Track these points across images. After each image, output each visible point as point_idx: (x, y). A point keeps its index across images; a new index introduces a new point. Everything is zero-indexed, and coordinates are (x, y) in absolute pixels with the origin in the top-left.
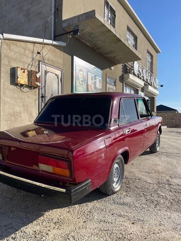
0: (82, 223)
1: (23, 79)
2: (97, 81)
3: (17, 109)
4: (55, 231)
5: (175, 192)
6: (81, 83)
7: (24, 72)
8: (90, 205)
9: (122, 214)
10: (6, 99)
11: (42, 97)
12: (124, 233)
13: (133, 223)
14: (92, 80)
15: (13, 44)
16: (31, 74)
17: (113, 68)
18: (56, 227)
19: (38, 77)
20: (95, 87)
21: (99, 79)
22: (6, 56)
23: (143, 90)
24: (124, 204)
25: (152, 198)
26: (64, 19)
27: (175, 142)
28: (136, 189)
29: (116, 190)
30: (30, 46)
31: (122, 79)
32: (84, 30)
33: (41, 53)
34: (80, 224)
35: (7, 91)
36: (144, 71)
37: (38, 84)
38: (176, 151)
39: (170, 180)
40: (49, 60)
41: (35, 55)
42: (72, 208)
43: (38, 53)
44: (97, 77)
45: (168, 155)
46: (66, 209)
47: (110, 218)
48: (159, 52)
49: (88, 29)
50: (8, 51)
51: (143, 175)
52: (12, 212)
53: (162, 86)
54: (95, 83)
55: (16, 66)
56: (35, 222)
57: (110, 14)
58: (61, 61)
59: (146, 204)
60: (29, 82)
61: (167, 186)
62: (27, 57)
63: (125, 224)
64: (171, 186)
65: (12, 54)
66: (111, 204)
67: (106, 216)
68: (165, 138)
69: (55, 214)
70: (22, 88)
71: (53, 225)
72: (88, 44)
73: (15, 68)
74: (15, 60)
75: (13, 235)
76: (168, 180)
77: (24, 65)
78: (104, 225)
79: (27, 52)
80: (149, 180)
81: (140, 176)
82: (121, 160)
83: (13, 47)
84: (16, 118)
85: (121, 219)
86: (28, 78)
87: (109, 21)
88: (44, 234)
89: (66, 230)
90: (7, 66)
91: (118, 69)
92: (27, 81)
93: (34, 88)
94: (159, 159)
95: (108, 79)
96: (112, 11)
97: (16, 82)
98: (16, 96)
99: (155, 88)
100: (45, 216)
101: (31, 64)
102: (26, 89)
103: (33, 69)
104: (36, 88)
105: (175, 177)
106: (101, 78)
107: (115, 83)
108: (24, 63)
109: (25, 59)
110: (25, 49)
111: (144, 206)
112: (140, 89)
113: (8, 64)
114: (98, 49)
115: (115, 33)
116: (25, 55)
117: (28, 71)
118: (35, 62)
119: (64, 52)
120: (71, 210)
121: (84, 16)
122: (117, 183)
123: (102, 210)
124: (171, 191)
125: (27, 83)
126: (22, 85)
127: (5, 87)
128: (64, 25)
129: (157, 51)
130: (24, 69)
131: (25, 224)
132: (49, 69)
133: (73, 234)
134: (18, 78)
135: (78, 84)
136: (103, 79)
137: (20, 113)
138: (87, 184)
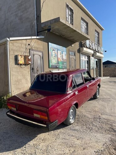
0: (54, 140)
1: (21, 61)
2: (64, 55)
3: (19, 78)
4: (42, 144)
5: (102, 123)
6: (54, 58)
7: (22, 57)
8: (59, 131)
9: (73, 135)
10: (13, 73)
11: (32, 69)
12: (73, 144)
13: (78, 139)
14: (60, 55)
15: (15, 42)
16: (26, 58)
17: (73, 45)
18: (43, 142)
19: (29, 58)
20: (63, 59)
21: (64, 53)
22: (12, 50)
23: (93, 56)
24: (75, 130)
25: (90, 126)
26: (42, 22)
27: (110, 91)
28: (82, 121)
29: (72, 123)
30: (24, 41)
31: (79, 51)
32: (54, 27)
33: (30, 44)
34: (53, 140)
35: (14, 69)
36: (93, 44)
37: (30, 62)
38: (109, 97)
39: (101, 116)
40: (35, 48)
41: (27, 46)
42: (50, 133)
43: (29, 45)
44: (63, 52)
45: (103, 100)
46: (47, 133)
47: (67, 137)
48: (103, 30)
49: (56, 27)
50: (13, 47)
51: (87, 113)
52: (23, 135)
53: (106, 51)
54: (62, 56)
55: (17, 54)
56: (33, 140)
57: (70, 12)
58: (42, 47)
59: (86, 130)
60: (25, 62)
61: (98, 119)
62: (23, 48)
63: (74, 140)
64: (100, 120)
65: (15, 48)
66: (68, 130)
67: (66, 136)
68: (105, 88)
69: (42, 136)
70: (21, 66)
71: (41, 141)
72: (57, 34)
73: (17, 55)
74: (17, 51)
75: (25, 146)
76: (99, 116)
77: (22, 53)
78: (65, 140)
79: (23, 45)
80: (90, 117)
81: (85, 114)
82: (74, 108)
83: (15, 44)
84: (19, 83)
85: (73, 137)
86: (24, 60)
87: (69, 17)
88: (38, 145)
89: (47, 143)
90: (13, 55)
91: (76, 46)
92: (24, 62)
93: (28, 65)
94: (97, 103)
95: (70, 53)
96: (71, 10)
97: (18, 63)
98: (18, 70)
99: (101, 53)
100: (38, 137)
101: (25, 51)
102: (23, 66)
103: (27, 54)
104: (29, 64)
105: (104, 115)
106: (66, 53)
107: (75, 54)
108: (21, 52)
109: (22, 49)
110: (21, 44)
111: (85, 131)
112: (91, 56)
113: (13, 54)
114: (63, 36)
115: (72, 28)
116: (22, 47)
117: (24, 56)
118: (27, 50)
119: (43, 41)
120: (50, 134)
121: (54, 21)
122: (72, 119)
123: (64, 133)
124: (99, 122)
125: (24, 63)
126: (21, 64)
127: (12, 66)
128: (43, 26)
129: (102, 29)
130: (22, 55)
131: (29, 141)
132: (35, 52)
133: (50, 145)
134: (19, 61)
135: (52, 58)
136: (67, 53)
137: (21, 80)
138: (56, 122)
